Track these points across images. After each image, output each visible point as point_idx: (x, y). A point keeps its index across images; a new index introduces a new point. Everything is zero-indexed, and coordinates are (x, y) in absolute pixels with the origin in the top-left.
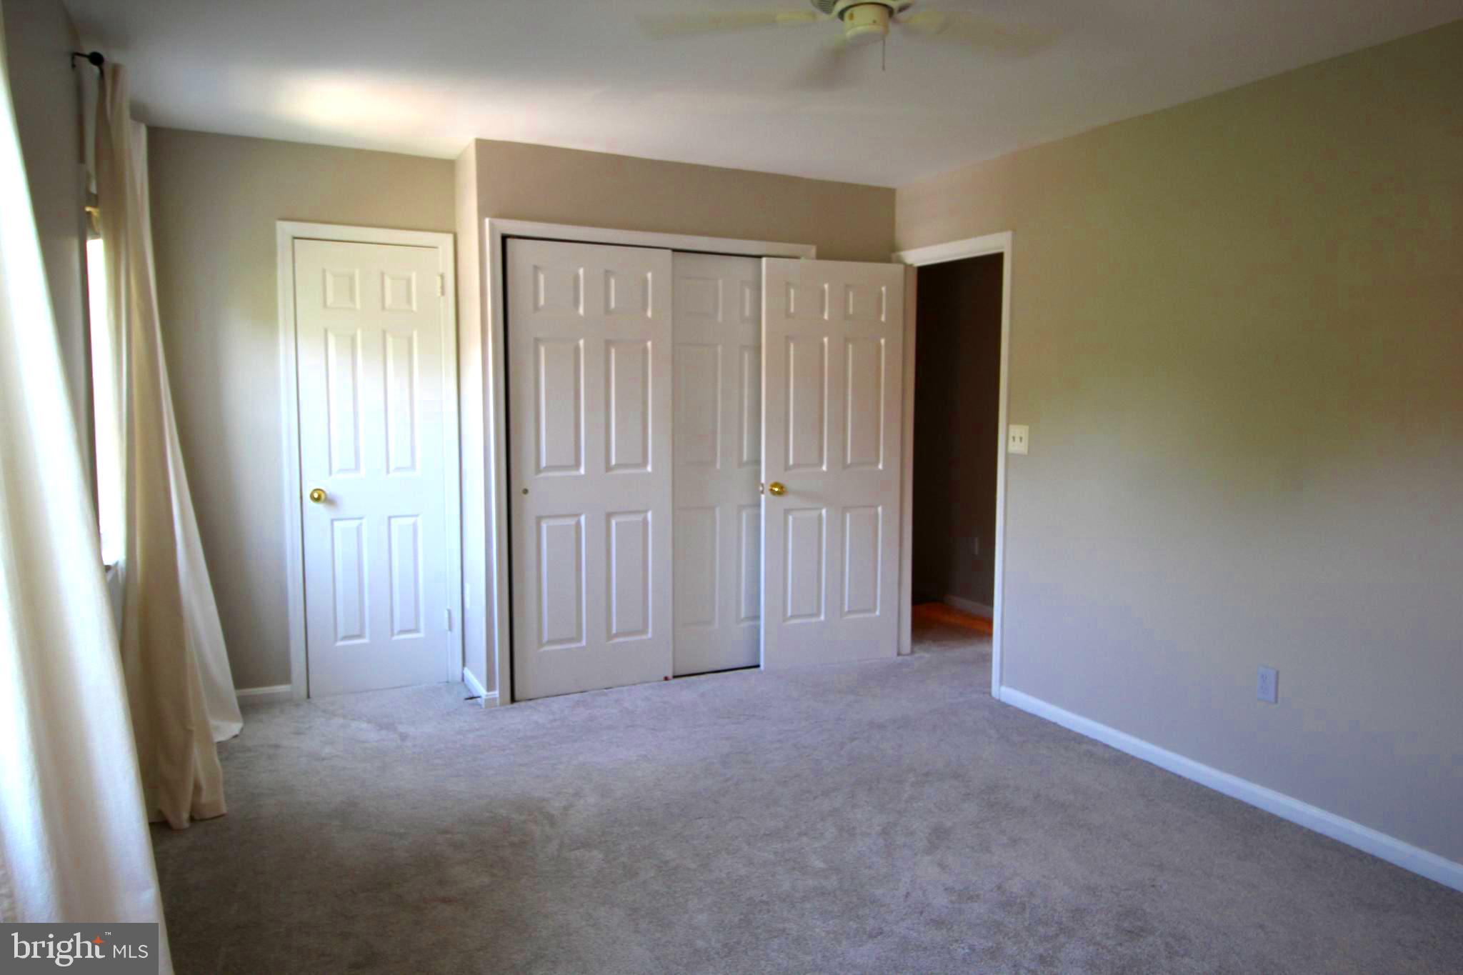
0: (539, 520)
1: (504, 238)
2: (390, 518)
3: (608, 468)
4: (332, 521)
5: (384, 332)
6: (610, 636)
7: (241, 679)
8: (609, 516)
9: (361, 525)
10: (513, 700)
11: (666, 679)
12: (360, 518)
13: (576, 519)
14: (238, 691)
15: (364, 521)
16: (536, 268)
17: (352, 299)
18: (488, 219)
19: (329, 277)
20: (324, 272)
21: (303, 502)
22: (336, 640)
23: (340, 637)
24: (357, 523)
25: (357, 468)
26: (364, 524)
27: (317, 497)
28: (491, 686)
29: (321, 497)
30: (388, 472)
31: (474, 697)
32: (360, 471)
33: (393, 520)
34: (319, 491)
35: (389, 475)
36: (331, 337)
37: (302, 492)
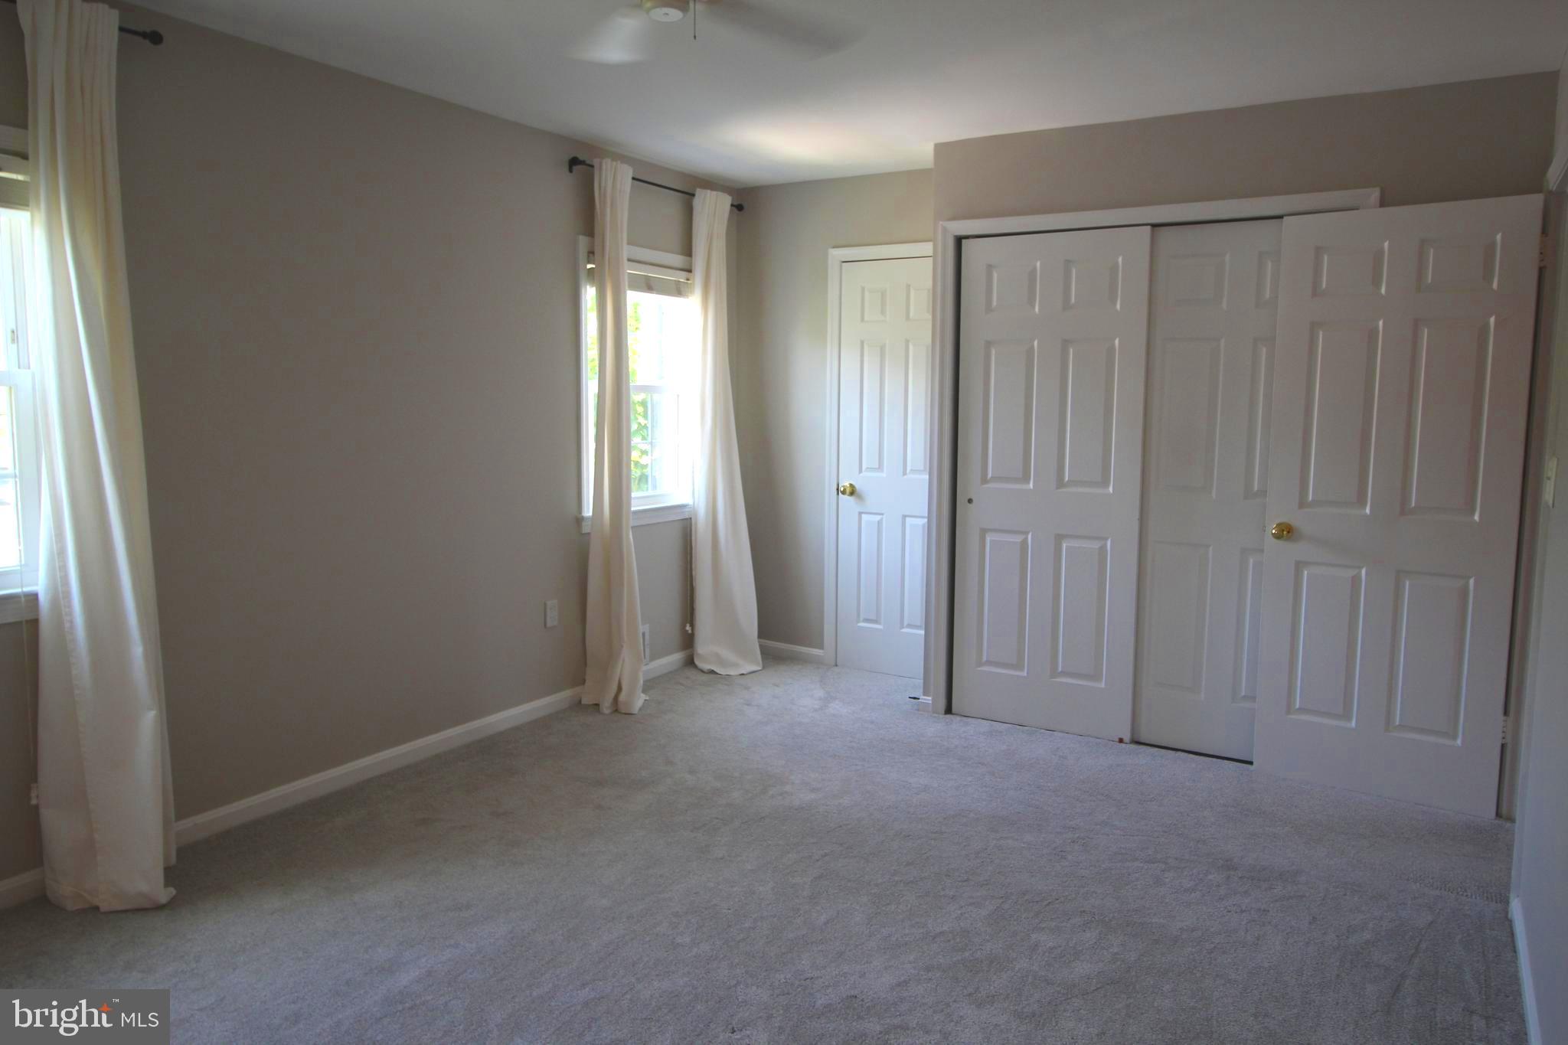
0: (984, 532)
1: (959, 241)
2: (904, 517)
3: (1060, 483)
4: (860, 513)
5: (907, 342)
6: (1054, 673)
7: (764, 632)
8: (1059, 538)
9: (882, 519)
10: (949, 710)
11: (1121, 741)
12: (882, 514)
13: (1023, 537)
14: (761, 640)
15: (884, 516)
16: (990, 267)
17: (883, 312)
18: (941, 223)
19: (867, 294)
20: (863, 289)
21: (838, 494)
22: (858, 622)
23: (861, 619)
24: (878, 518)
25: (880, 468)
26: (884, 519)
27: (848, 491)
28: (925, 693)
29: (853, 492)
30: (905, 473)
31: (915, 698)
32: (882, 471)
33: (908, 519)
34: (851, 485)
35: (905, 477)
36: (866, 347)
37: (838, 485)
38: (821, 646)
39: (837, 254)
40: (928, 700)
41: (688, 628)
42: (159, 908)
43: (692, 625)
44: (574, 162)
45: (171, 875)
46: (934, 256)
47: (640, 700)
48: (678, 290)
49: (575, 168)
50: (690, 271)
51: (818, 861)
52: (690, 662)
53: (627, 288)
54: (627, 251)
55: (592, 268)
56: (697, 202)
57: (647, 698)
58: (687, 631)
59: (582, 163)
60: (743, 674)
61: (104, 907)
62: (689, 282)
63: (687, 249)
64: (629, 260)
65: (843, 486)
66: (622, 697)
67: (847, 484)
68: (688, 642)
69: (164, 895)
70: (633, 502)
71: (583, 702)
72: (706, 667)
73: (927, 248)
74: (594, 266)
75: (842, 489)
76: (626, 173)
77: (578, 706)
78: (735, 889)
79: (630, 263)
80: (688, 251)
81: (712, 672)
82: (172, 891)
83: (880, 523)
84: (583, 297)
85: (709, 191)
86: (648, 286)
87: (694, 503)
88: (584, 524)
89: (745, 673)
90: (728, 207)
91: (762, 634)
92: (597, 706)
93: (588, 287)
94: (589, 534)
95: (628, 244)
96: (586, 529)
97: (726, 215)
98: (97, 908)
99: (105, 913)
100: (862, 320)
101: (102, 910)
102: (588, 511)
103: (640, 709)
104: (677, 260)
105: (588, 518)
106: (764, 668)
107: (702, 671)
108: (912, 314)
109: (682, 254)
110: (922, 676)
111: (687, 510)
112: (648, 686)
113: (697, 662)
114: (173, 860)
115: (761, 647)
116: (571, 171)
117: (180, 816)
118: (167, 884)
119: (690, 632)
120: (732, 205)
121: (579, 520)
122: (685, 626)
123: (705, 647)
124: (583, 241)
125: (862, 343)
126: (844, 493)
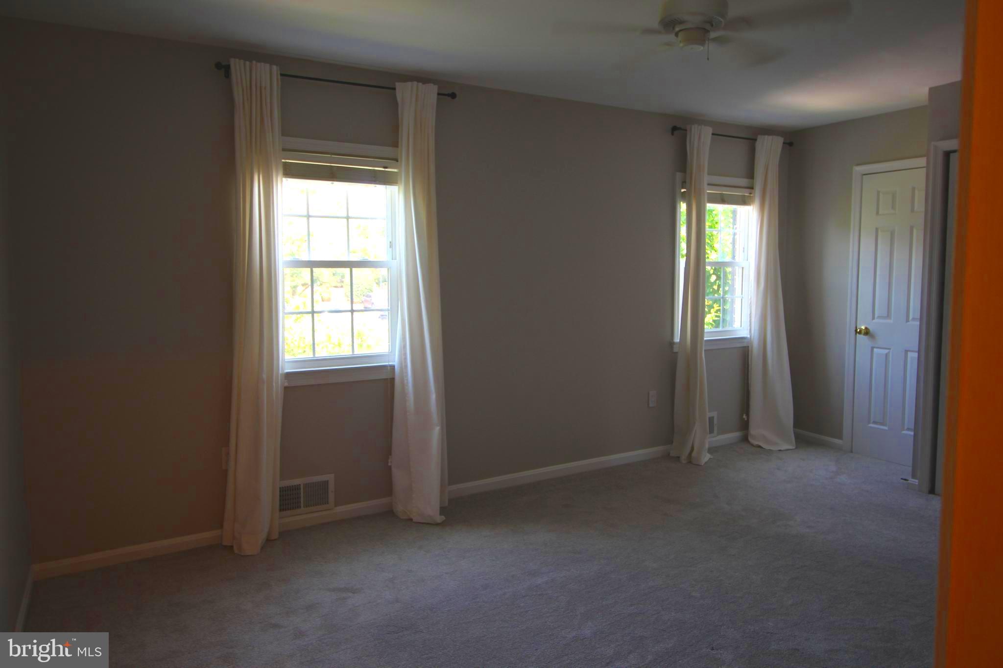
1: (947, 154)
2: (907, 351)
4: (873, 348)
5: (912, 227)
9: (889, 352)
10: (932, 491)
12: (889, 349)
15: (891, 350)
17: (893, 207)
18: (933, 143)
19: (881, 195)
20: (878, 193)
21: (856, 334)
22: (869, 423)
23: (872, 421)
24: (887, 351)
25: (888, 316)
26: (891, 354)
27: (863, 332)
28: (914, 476)
29: (867, 332)
30: (907, 321)
31: (905, 480)
32: (891, 319)
33: (909, 353)
34: (866, 328)
35: (908, 323)
36: (880, 233)
37: (856, 328)
38: (840, 438)
39: (859, 169)
40: (916, 482)
41: (745, 417)
42: (437, 524)
43: (748, 415)
44: (674, 129)
45: (443, 510)
46: (927, 167)
47: (706, 457)
48: (744, 201)
49: (676, 132)
50: (752, 188)
51: (798, 568)
52: (745, 439)
53: (706, 201)
54: (706, 179)
55: (685, 191)
56: (758, 145)
57: (712, 457)
58: (744, 419)
59: (680, 129)
60: (780, 450)
61: (415, 520)
62: (751, 195)
63: (750, 174)
64: (709, 184)
65: (860, 329)
66: (694, 454)
67: (863, 328)
68: (745, 426)
69: (439, 519)
70: (705, 335)
71: (670, 455)
72: (756, 443)
73: (922, 162)
74: (685, 190)
75: (858, 330)
76: (707, 131)
77: (667, 456)
78: (737, 574)
79: (709, 186)
80: (751, 175)
81: (760, 447)
82: (443, 518)
83: (887, 355)
84: (678, 210)
85: (766, 136)
86: (722, 200)
87: (751, 336)
88: (675, 346)
89: (782, 449)
90: (780, 145)
91: (796, 425)
92: (678, 458)
93: (681, 203)
94: (677, 353)
95: (709, 174)
96: (675, 350)
97: (779, 150)
98: (411, 520)
99: (414, 522)
100: (877, 213)
101: (414, 521)
102: (677, 339)
103: (706, 463)
104: (743, 182)
105: (677, 343)
106: (797, 448)
107: (752, 445)
108: (916, 208)
109: (748, 178)
110: (910, 463)
111: (746, 341)
112: (711, 450)
113: (750, 439)
114: (446, 504)
115: (795, 433)
116: (673, 134)
117: (450, 484)
118: (441, 514)
119: (746, 419)
120: (784, 143)
121: (672, 344)
122: (743, 415)
123: (757, 431)
124: (679, 176)
125: (877, 229)
126: (860, 333)
